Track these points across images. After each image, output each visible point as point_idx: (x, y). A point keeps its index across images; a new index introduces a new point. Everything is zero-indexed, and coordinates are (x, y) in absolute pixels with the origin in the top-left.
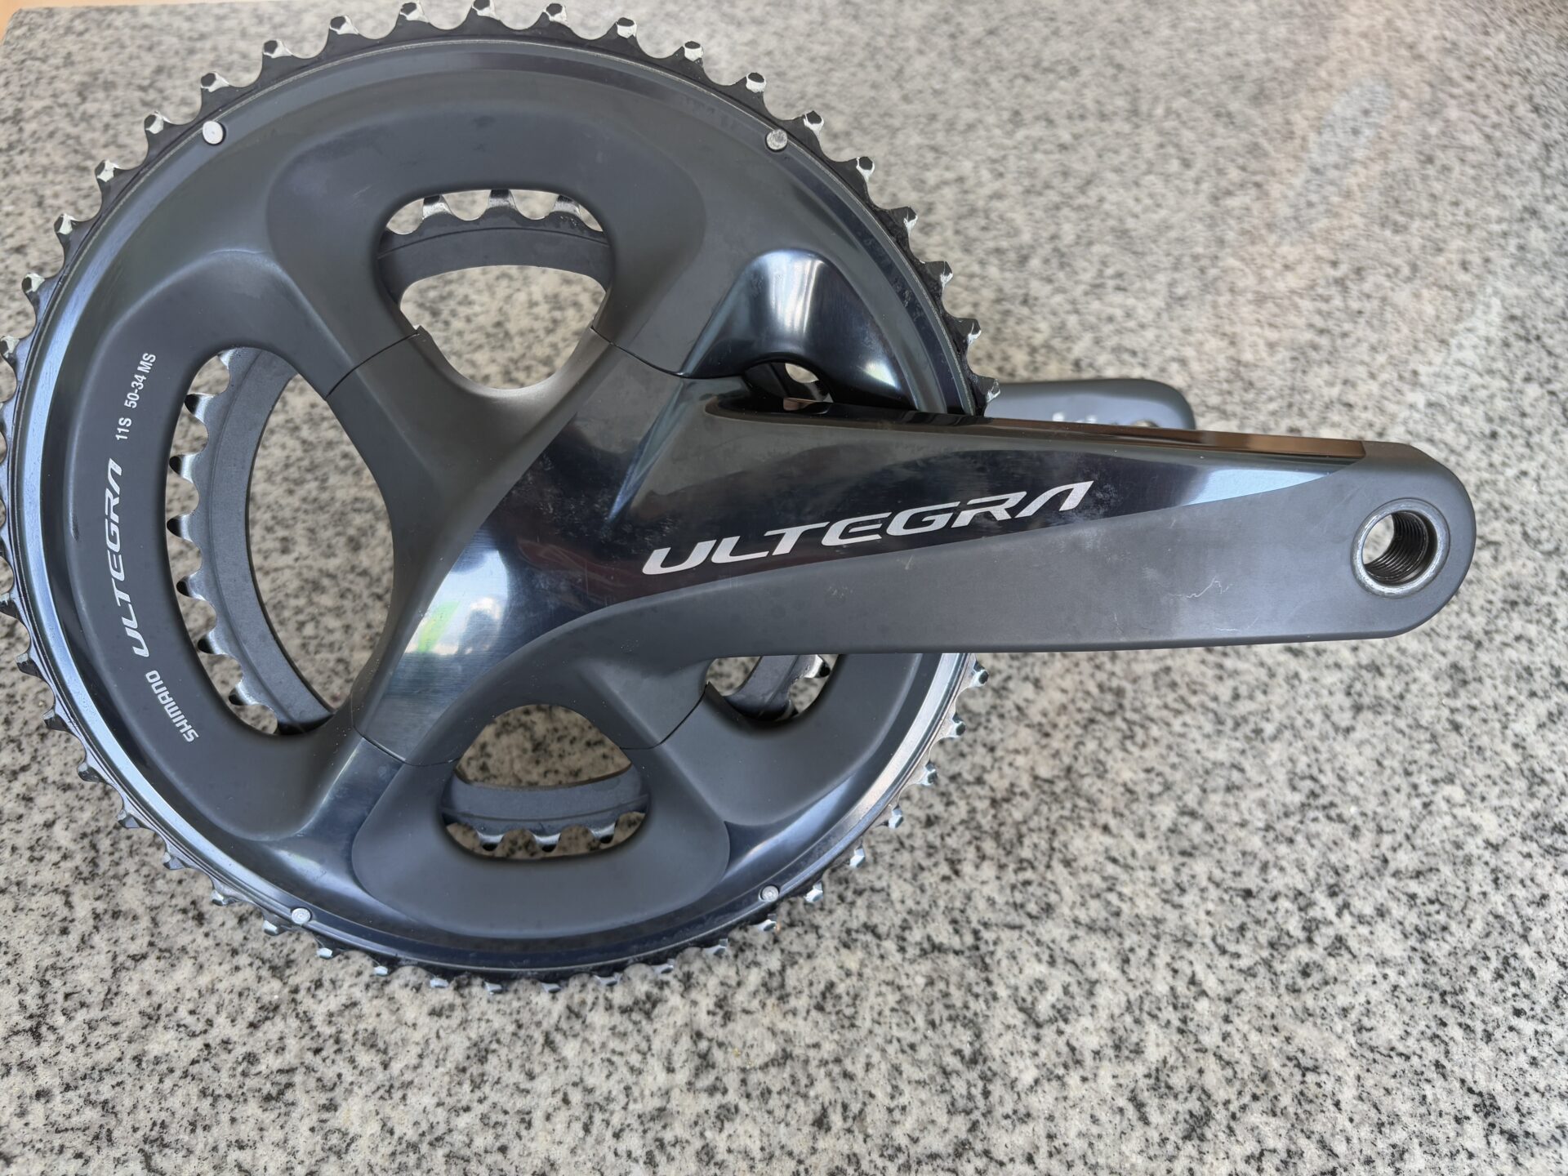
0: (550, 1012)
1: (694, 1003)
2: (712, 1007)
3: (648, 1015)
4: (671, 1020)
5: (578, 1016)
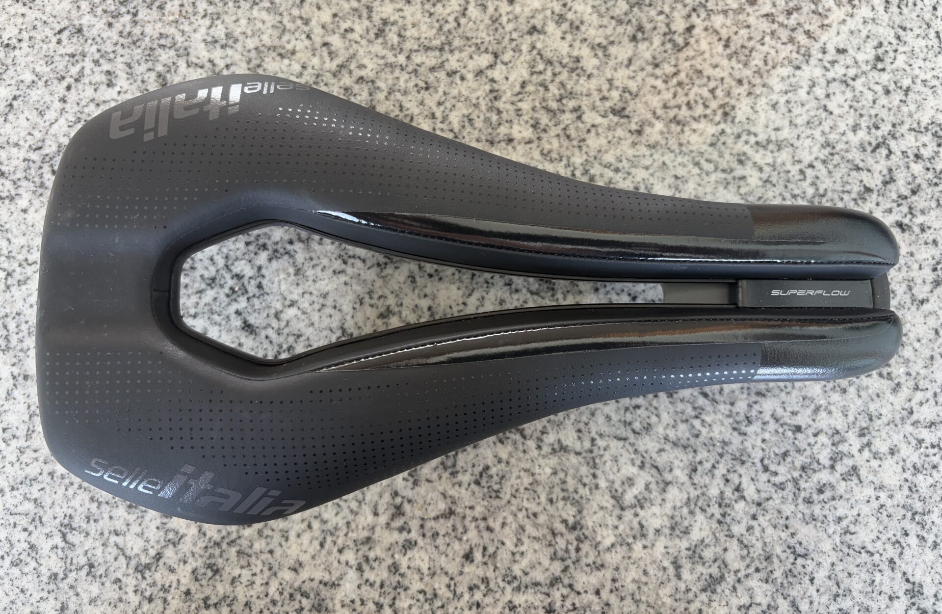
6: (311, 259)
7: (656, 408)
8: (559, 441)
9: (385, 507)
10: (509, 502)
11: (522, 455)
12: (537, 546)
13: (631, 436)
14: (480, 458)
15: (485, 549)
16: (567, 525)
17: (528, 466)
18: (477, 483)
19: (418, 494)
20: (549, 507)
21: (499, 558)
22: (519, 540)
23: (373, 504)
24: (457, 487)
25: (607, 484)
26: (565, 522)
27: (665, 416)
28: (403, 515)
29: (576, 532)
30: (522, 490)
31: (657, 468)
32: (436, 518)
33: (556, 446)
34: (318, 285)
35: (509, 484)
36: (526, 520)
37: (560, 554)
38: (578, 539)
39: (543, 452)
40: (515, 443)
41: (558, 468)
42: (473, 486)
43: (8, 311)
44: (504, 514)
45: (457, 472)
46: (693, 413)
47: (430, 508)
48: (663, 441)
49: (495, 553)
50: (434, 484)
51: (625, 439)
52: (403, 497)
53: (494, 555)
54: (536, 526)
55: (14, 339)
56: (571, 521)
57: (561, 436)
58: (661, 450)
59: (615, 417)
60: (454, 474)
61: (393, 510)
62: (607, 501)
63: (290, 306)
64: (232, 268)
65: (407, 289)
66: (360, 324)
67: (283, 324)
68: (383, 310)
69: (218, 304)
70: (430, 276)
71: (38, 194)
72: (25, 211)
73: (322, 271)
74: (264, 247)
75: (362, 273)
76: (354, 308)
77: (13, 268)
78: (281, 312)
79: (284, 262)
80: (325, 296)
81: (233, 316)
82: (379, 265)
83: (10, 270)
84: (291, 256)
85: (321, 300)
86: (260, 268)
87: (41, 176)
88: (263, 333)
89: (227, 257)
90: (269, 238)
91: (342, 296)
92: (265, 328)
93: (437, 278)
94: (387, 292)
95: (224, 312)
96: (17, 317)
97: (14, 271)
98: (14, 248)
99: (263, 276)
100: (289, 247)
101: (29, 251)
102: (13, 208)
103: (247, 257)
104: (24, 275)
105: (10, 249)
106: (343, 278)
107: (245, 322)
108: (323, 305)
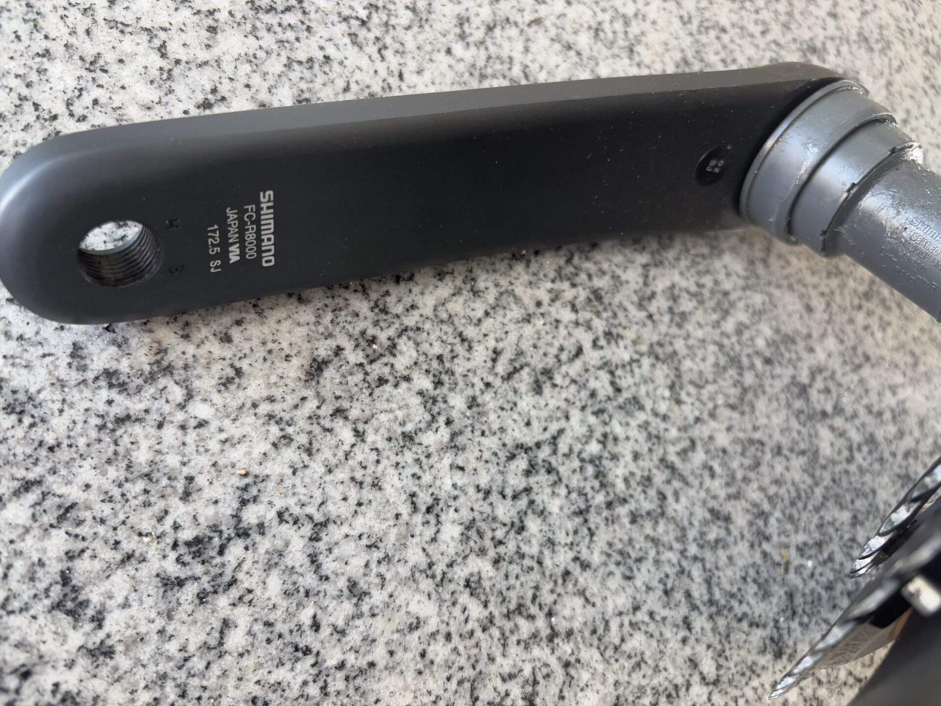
0: (68, 483)
1: (70, 665)
2: (63, 688)
3: (58, 606)
4: (48, 636)
5: (61, 518)
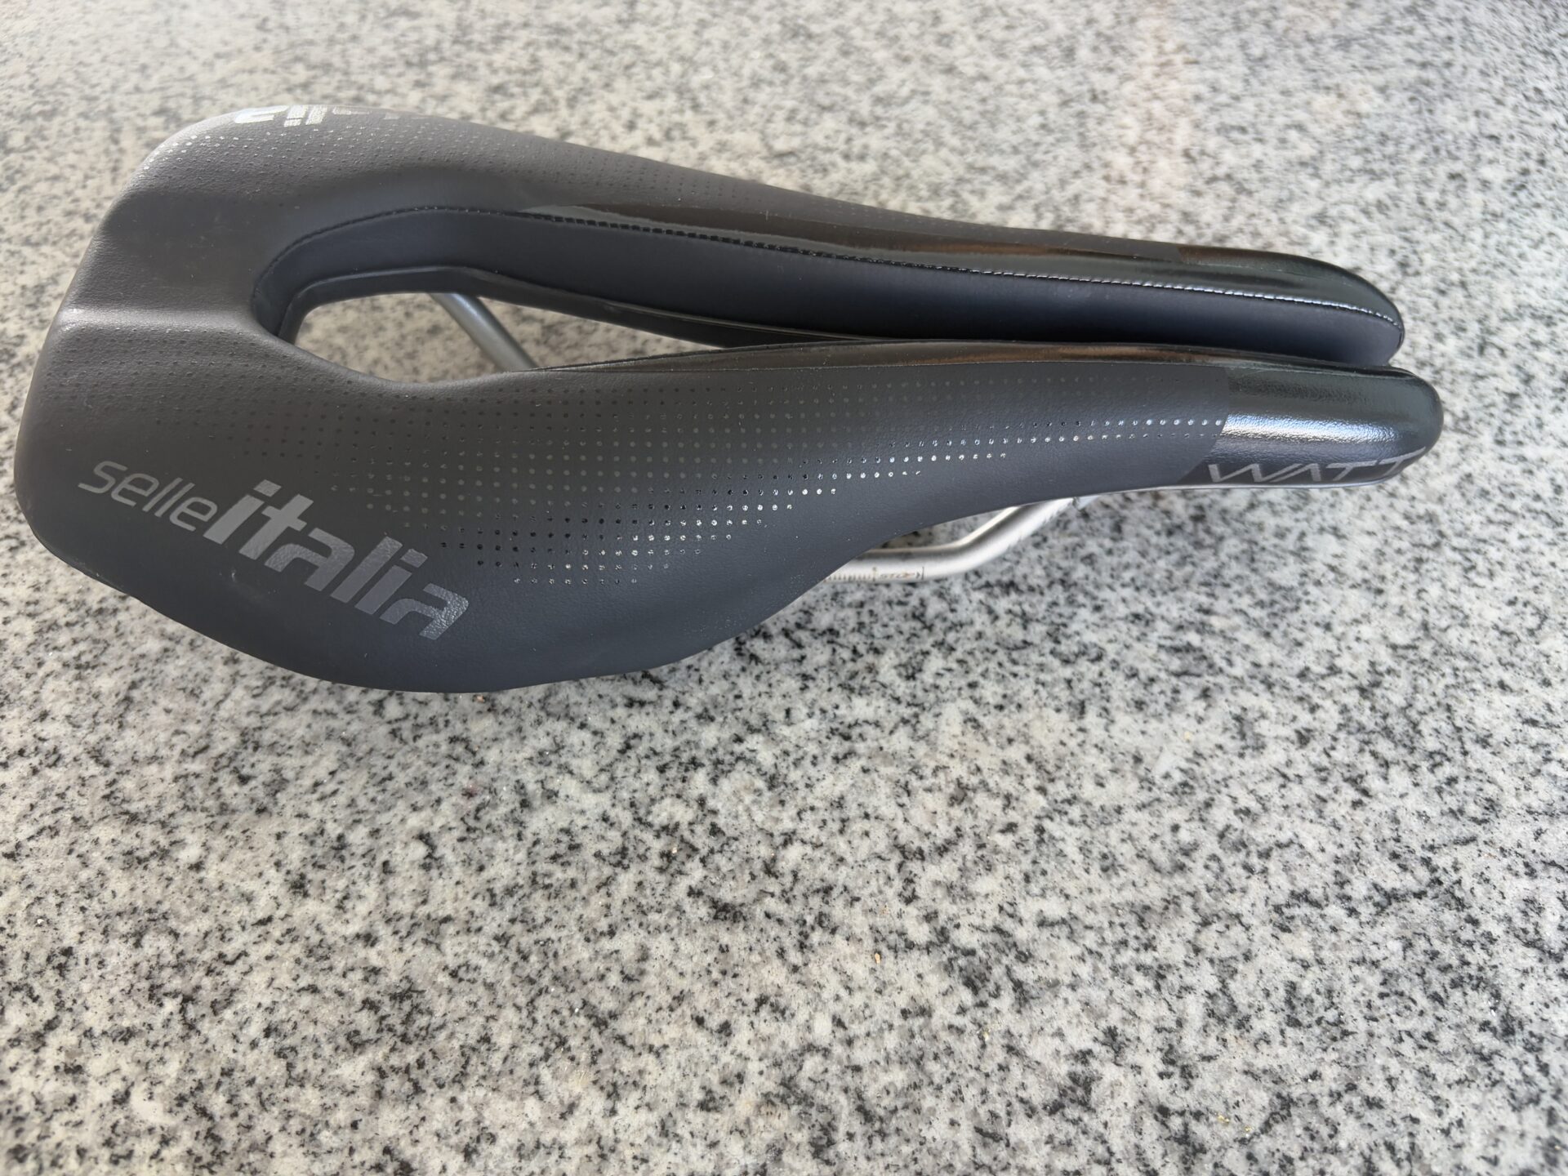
6: (786, 753)
7: (1480, 771)
8: (1376, 886)
9: (1160, 1150)
10: (1371, 1035)
11: (1333, 938)
12: (1473, 1095)
13: (1477, 830)
14: (1268, 974)
15: (1391, 1147)
16: (1494, 1030)
17: (1356, 953)
18: (1295, 1023)
19: (1204, 1093)
20: (1441, 1013)
21: (1426, 1154)
22: (1436, 1099)
23: (1134, 1157)
24: (1263, 1046)
25: (1503, 926)
26: (1485, 1026)
27: (1500, 777)
28: (1202, 1150)
29: (1518, 1037)
30: (1378, 1002)
31: (1553, 864)
32: (1267, 1127)
33: (1378, 898)
34: (818, 790)
35: (1347, 999)
36: (1421, 1054)
37: (1522, 1091)
38: (1530, 1049)
39: (1363, 918)
40: (1308, 922)
41: (1409, 934)
42: (1290, 1032)
43: (201, 1074)
44: (1379, 1061)
45: (1247, 1018)
46: (1539, 757)
47: (1242, 1112)
48: (1529, 818)
49: (1413, 1146)
50: (1220, 1060)
51: (1473, 839)
52: (1182, 1114)
53: (1414, 1153)
54: (1446, 1057)
55: (229, 1132)
56: (1494, 1019)
57: (1373, 874)
58: (1538, 834)
59: (1433, 811)
60: (1243, 1024)
61: (1178, 1150)
62: (1525, 957)
63: (785, 844)
64: (650, 819)
65: (972, 740)
66: (927, 827)
67: (788, 880)
68: (951, 789)
69: (648, 892)
70: (1000, 708)
71: (218, 827)
72: (197, 866)
73: (814, 764)
74: (695, 763)
75: (883, 743)
76: (902, 806)
77: (194, 983)
78: (774, 860)
79: (740, 777)
80: (839, 803)
81: (687, 903)
82: (905, 721)
83: (188, 990)
84: (749, 761)
85: (836, 814)
86: (702, 802)
87: (218, 794)
88: (759, 912)
89: (632, 805)
90: (697, 746)
91: (870, 793)
92: (757, 901)
93: (1013, 708)
94: (944, 760)
95: (667, 902)
96: (225, 1080)
97: (198, 988)
98: (187, 944)
99: (714, 812)
100: (738, 748)
101: (223, 938)
102: (169, 870)
103: (670, 790)
104: (221, 989)
105: (180, 948)
106: (855, 765)
107: (714, 903)
108: (843, 821)
